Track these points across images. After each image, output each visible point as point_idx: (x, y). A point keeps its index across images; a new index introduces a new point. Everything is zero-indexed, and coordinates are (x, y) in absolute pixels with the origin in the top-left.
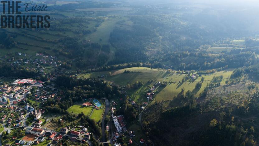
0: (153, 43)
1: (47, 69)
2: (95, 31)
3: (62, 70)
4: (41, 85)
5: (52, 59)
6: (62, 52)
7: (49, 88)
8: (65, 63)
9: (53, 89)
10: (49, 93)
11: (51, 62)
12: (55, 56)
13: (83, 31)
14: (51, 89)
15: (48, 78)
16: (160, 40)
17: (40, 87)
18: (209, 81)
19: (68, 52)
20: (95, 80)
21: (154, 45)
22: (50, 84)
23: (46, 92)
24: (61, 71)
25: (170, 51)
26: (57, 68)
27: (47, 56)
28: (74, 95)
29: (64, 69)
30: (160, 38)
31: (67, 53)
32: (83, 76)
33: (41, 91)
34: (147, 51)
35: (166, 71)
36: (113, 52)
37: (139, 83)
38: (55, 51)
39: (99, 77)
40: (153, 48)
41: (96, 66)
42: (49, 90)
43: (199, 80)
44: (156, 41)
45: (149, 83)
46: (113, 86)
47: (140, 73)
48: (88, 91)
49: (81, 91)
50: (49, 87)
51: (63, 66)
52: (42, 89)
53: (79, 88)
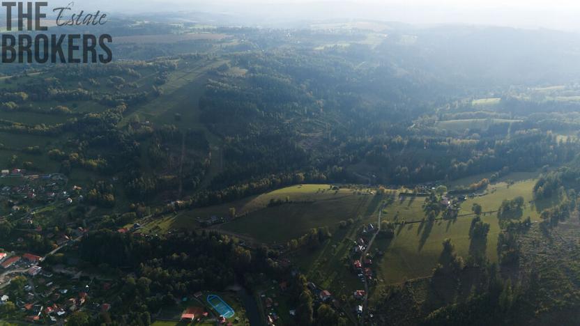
0: (308, 120)
1: (45, 213)
2: (157, 94)
3: (90, 212)
4: (35, 269)
5: (54, 181)
6: (78, 160)
7: (61, 274)
8: (94, 192)
9: (78, 275)
10: (65, 291)
11: (51, 191)
12: (60, 172)
13: (127, 98)
14: (69, 277)
15: (52, 242)
16: (321, 110)
17: (35, 273)
18: (493, 214)
19: (95, 158)
20: (194, 234)
21: (309, 122)
22: (64, 262)
23: (56, 291)
24: (87, 216)
25: (351, 135)
26: (74, 207)
27: (35, 176)
28: (148, 290)
29: (93, 208)
30: (319, 104)
31: (94, 163)
32: (157, 227)
33: (40, 288)
34: (299, 139)
35: (373, 192)
36: (216, 148)
37: (320, 232)
38: (55, 157)
39: (204, 225)
40: (310, 131)
41: (180, 190)
42: (63, 280)
43: (466, 210)
44: (313, 114)
45: (343, 229)
46: (251, 250)
47: (311, 203)
48: (183, 271)
49: (163, 274)
50: (63, 272)
51: (89, 201)
52: (41, 281)
53: (155, 265)
